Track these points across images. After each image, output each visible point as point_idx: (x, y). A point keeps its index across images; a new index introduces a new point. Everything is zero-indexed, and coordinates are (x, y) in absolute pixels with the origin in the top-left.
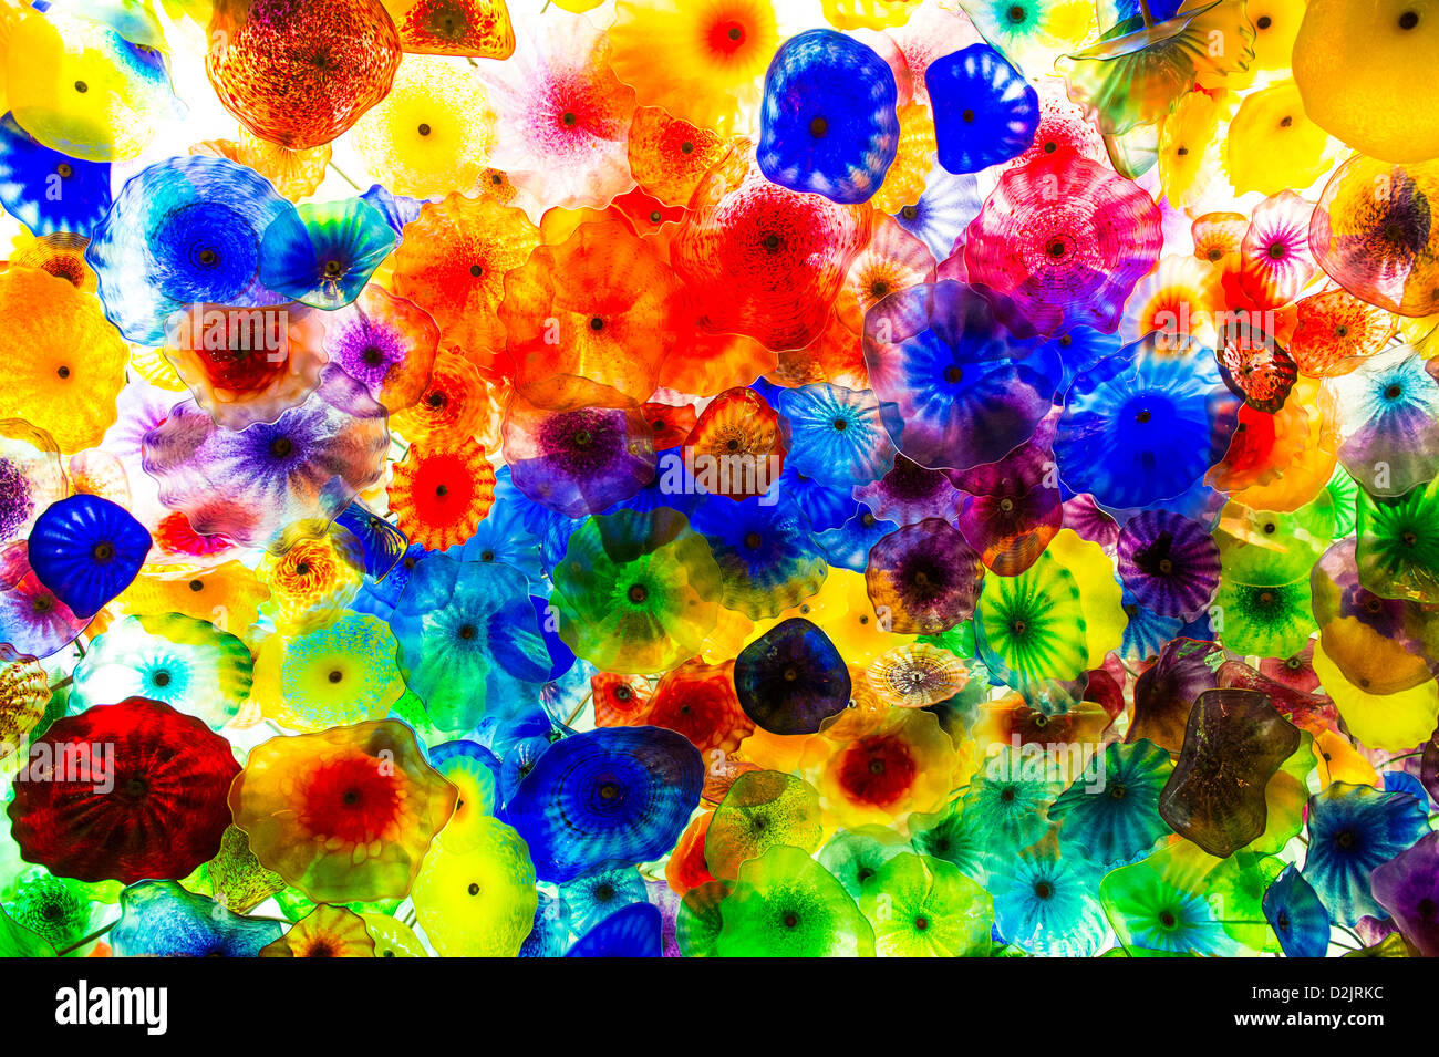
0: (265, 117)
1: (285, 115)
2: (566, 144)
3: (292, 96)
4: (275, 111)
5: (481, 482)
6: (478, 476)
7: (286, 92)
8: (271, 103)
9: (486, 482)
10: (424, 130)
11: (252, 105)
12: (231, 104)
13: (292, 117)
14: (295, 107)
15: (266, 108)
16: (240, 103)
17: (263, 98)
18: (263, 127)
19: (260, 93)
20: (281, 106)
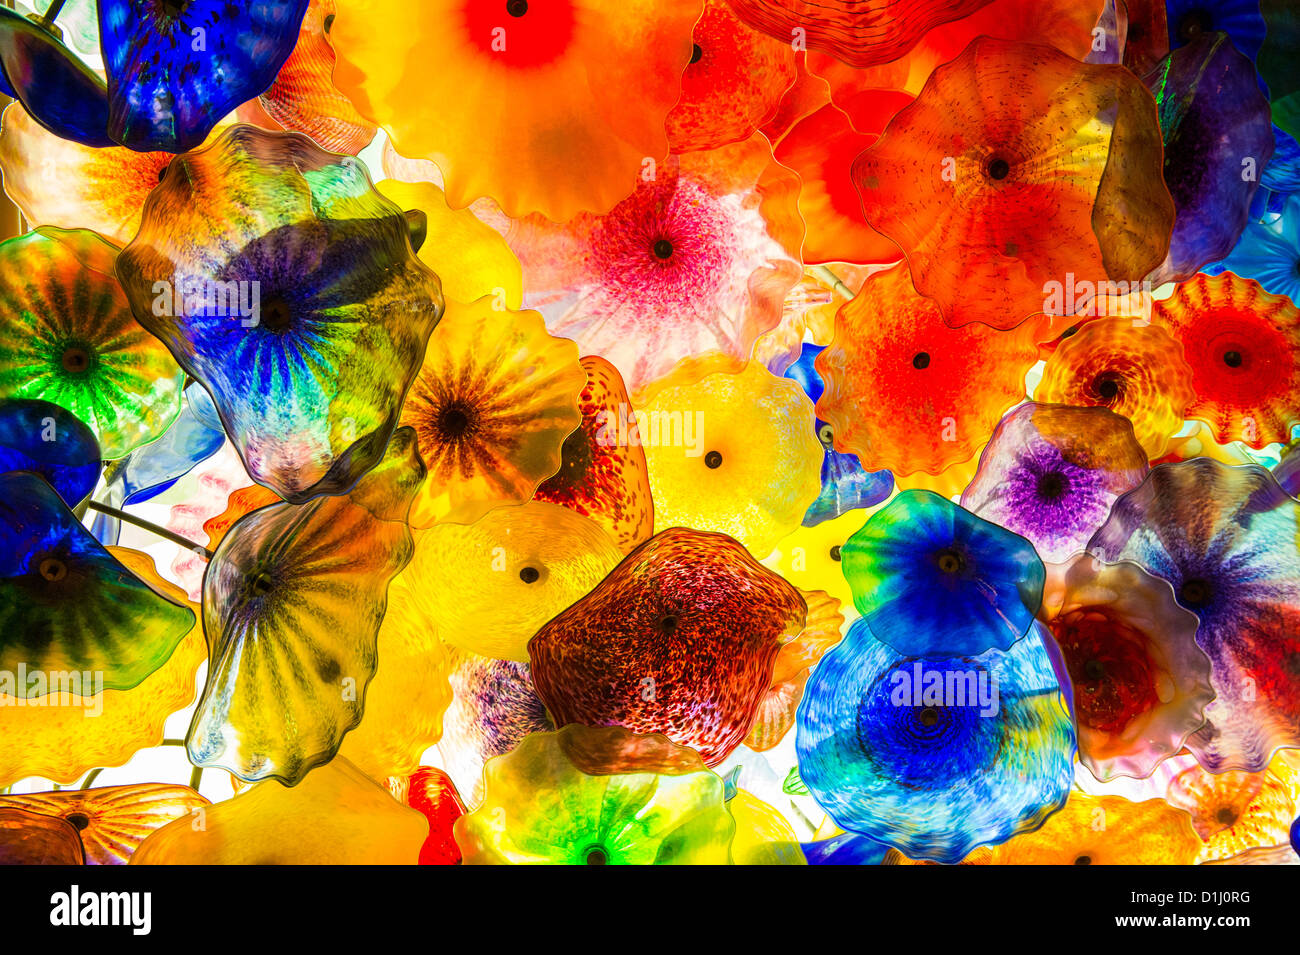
0: (745, 677)
1: (738, 653)
2: (702, 249)
3: (714, 649)
4: (735, 666)
5: (1206, 299)
6: (1199, 305)
7: (709, 657)
8: (726, 675)
9: (1203, 290)
10: (713, 460)
11: (734, 697)
12: (743, 724)
13: (741, 644)
14: (728, 642)
15: (733, 678)
16: (738, 714)
17: (723, 686)
18: (758, 679)
19: (717, 691)
20: (728, 660)
